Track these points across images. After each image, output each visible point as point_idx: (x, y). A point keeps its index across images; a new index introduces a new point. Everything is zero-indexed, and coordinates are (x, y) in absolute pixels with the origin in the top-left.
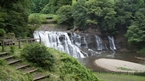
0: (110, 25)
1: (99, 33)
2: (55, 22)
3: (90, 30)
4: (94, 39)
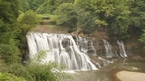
0: (122, 28)
1: (107, 37)
2: (53, 23)
3: (96, 33)
4: (102, 44)
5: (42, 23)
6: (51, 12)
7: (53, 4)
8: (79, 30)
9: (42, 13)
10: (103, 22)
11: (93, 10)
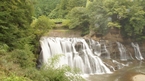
0: (137, 29)
1: (121, 40)
2: (66, 27)
3: (109, 35)
4: (115, 46)
5: (54, 28)
6: (63, 17)
7: (64, 8)
8: (91, 33)
9: (55, 17)
10: (116, 25)
11: (105, 13)
